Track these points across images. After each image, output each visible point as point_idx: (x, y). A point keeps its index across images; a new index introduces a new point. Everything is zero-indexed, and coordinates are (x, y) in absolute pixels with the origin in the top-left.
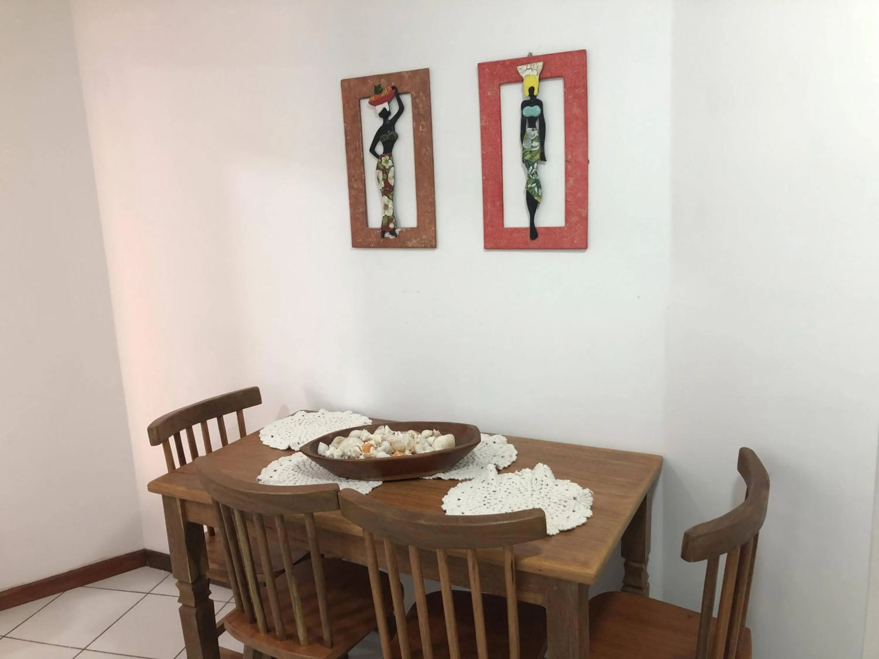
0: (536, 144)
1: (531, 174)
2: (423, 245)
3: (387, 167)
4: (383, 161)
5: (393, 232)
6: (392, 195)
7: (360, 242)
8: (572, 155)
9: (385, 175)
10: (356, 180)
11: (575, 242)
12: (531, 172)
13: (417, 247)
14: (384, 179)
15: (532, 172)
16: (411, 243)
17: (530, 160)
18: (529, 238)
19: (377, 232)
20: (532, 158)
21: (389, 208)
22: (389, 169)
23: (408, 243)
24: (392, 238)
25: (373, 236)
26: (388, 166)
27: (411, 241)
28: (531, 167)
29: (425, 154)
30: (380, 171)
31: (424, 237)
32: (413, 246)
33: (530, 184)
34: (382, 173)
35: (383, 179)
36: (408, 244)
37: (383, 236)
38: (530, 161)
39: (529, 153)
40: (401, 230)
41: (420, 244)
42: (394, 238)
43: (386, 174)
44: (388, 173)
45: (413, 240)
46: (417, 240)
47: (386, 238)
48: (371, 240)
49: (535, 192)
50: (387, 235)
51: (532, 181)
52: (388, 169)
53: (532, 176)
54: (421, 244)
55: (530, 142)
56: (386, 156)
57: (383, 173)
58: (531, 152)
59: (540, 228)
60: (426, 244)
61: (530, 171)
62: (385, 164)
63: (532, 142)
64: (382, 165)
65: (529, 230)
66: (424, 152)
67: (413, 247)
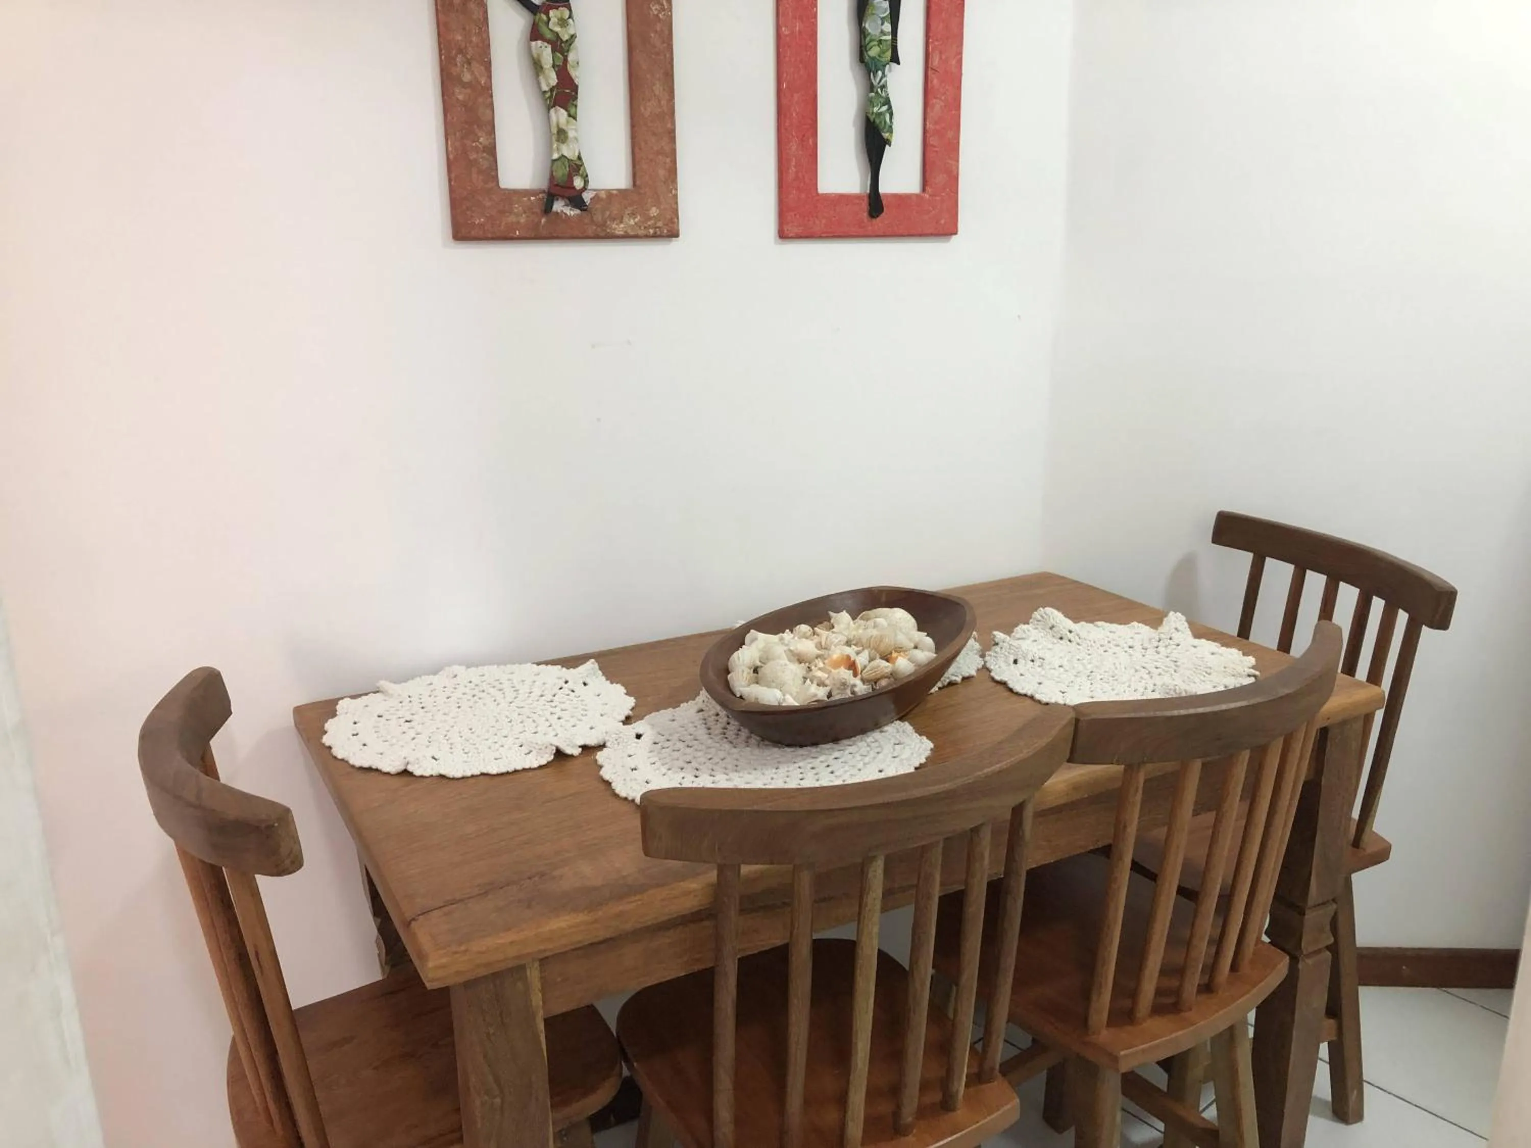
0: (887, 27)
1: (879, 85)
2: (651, 231)
3: (565, 37)
4: (554, 20)
5: (576, 200)
6: (576, 106)
7: (481, 225)
8: (941, 58)
9: (559, 55)
10: (469, 63)
11: (943, 222)
12: (879, 83)
13: (636, 237)
14: (558, 66)
15: (881, 84)
16: (622, 226)
17: (878, 58)
18: (866, 214)
19: (529, 199)
20: (881, 55)
21: (569, 139)
22: (569, 42)
23: (614, 226)
24: (572, 213)
25: (518, 209)
26: (568, 34)
27: (621, 222)
28: (880, 73)
29: (657, 16)
30: (546, 44)
31: (654, 212)
32: (626, 232)
33: (878, 105)
34: (549, 49)
35: (554, 66)
36: (615, 229)
37: (547, 209)
38: (878, 60)
39: (876, 43)
40: (596, 195)
41: (642, 228)
42: (578, 215)
43: (563, 55)
44: (568, 51)
45: (626, 219)
46: (636, 220)
47: (557, 213)
48: (512, 219)
49: (885, 122)
50: (559, 206)
51: (880, 99)
52: (567, 41)
53: (882, 92)
54: (645, 228)
55: (880, 22)
56: (561, 9)
57: (553, 51)
58: (880, 42)
59: (887, 195)
60: (659, 227)
61: (878, 80)
62: (557, 29)
63: (882, 24)
64: (551, 30)
65: (866, 200)
66: (656, 13)
67: (626, 237)
